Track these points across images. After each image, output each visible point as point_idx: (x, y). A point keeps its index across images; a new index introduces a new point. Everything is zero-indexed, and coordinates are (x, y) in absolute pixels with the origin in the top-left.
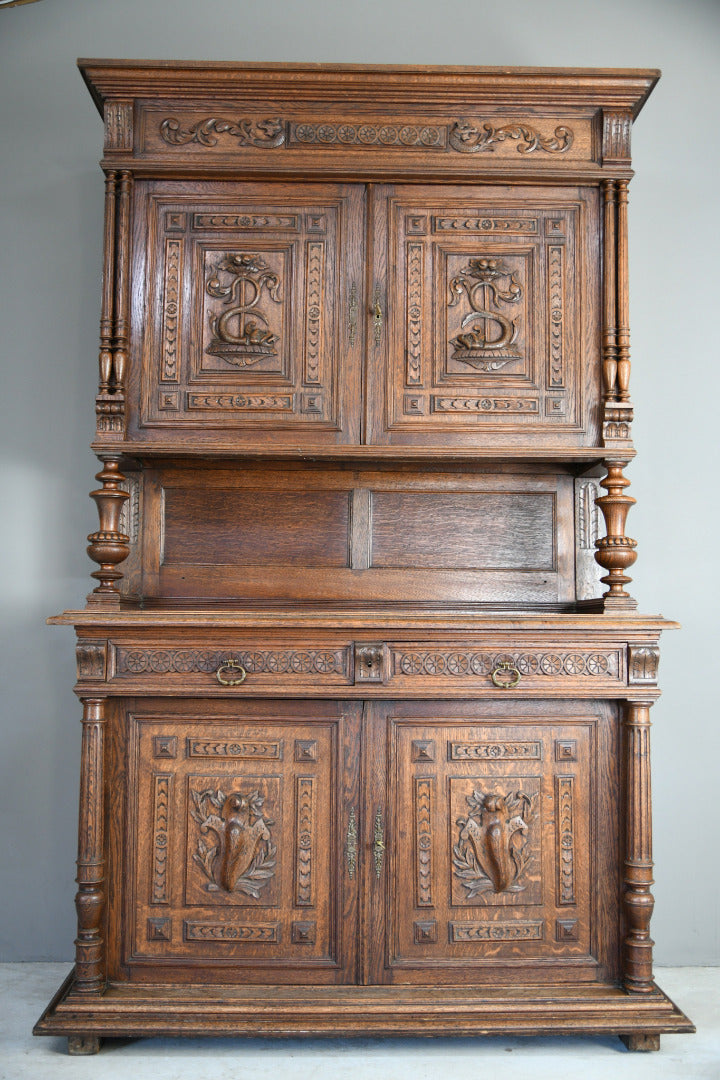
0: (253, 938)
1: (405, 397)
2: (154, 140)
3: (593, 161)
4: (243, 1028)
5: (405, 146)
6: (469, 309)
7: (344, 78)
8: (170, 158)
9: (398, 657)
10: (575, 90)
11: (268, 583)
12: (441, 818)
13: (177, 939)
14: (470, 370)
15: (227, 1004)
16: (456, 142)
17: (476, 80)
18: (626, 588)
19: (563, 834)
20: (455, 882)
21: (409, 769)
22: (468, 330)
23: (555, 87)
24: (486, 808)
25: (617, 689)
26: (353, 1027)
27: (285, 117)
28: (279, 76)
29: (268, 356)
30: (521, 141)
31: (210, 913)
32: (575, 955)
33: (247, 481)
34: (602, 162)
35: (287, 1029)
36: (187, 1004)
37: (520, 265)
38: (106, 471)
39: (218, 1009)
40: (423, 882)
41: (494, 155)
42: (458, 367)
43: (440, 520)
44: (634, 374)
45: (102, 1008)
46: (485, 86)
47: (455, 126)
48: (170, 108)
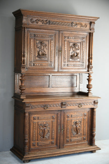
0: (47, 144)
1: (64, 64)
2: (30, 22)
3: (89, 29)
5: (66, 26)
6: (73, 51)
8: (32, 25)
9: (67, 104)
10: (88, 19)
12: (70, 125)
13: (36, 145)
14: (72, 60)
15: (46, 153)
16: (72, 25)
17: (76, 17)
18: (91, 92)
19: (85, 126)
20: (72, 134)
21: (66, 119)
22: (72, 54)
23: (86, 19)
24: (76, 123)
27: (49, 20)
30: (80, 26)
31: (41, 141)
34: (91, 30)
36: (41, 154)
37: (79, 44)
38: (22, 76)
39: (45, 154)
40: (68, 134)
41: (77, 28)
42: (70, 60)
45: (30, 156)
47: (72, 23)
48: (32, 17)
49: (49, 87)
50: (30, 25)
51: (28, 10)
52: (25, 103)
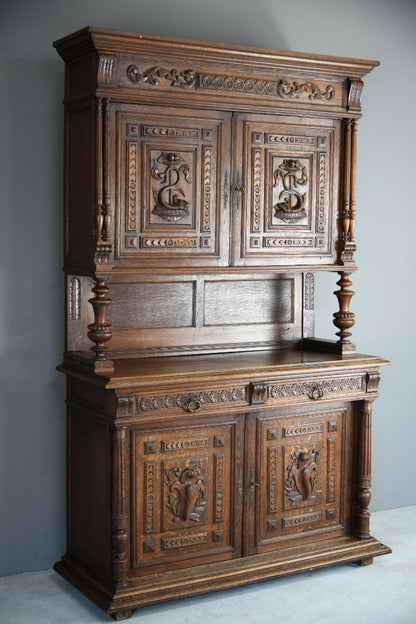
0: (196, 543)
1: (252, 238)
2: (124, 79)
3: (342, 107)
5: (257, 93)
6: (283, 189)
7: (232, 52)
8: (134, 92)
9: (270, 389)
10: (340, 68)
12: (279, 467)
13: (158, 550)
14: (283, 223)
16: (281, 92)
17: (296, 59)
19: (331, 467)
20: (286, 498)
21: (266, 444)
22: (282, 200)
23: (331, 66)
24: (300, 460)
25: (359, 396)
27: (195, 69)
29: (185, 216)
30: (311, 93)
31: (174, 533)
32: (334, 525)
34: (348, 108)
37: (306, 163)
38: (99, 287)
39: (192, 582)
40: (272, 500)
41: (297, 100)
42: (276, 221)
45: (136, 593)
46: (299, 62)
47: (281, 82)
48: (133, 59)
49: (194, 325)
50: (128, 91)
51: (118, 33)
52: (113, 390)
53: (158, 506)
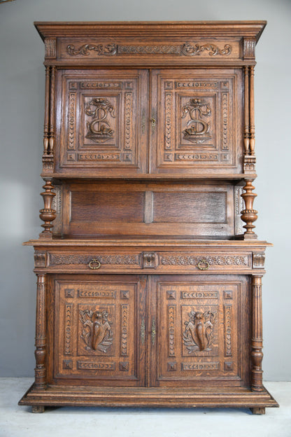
0: (104, 368)
1: (165, 154)
2: (64, 53)
3: (239, 58)
4: (99, 403)
5: (164, 54)
6: (190, 119)
7: (139, 27)
8: (71, 60)
9: (161, 258)
10: (232, 30)
11: (111, 229)
12: (178, 322)
13: (75, 368)
14: (190, 143)
15: (94, 394)
16: (184, 52)
17: (192, 27)
18: (253, 230)
19: (227, 328)
20: (184, 347)
21: (166, 302)
22: (190, 127)
23: (224, 29)
24: (196, 318)
25: (248, 271)
26: (143, 403)
27: (117, 43)
28: (113, 27)
29: (110, 139)
30: (211, 51)
31: (87, 358)
32: (232, 376)
33: (103, 188)
34: (243, 59)
35: (116, 404)
36: (78, 394)
37: (211, 101)
38: (47, 185)
39: (90, 396)
40: (171, 347)
41: (199, 57)
42: (185, 142)
43: (180, 203)
44: (256, 144)
45: (45, 395)
46: (196, 29)
47: (184, 45)
48: (70, 41)
50: (65, 60)
53: (75, 336)
